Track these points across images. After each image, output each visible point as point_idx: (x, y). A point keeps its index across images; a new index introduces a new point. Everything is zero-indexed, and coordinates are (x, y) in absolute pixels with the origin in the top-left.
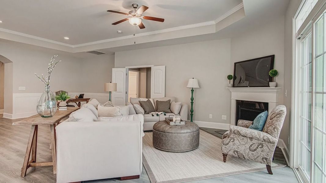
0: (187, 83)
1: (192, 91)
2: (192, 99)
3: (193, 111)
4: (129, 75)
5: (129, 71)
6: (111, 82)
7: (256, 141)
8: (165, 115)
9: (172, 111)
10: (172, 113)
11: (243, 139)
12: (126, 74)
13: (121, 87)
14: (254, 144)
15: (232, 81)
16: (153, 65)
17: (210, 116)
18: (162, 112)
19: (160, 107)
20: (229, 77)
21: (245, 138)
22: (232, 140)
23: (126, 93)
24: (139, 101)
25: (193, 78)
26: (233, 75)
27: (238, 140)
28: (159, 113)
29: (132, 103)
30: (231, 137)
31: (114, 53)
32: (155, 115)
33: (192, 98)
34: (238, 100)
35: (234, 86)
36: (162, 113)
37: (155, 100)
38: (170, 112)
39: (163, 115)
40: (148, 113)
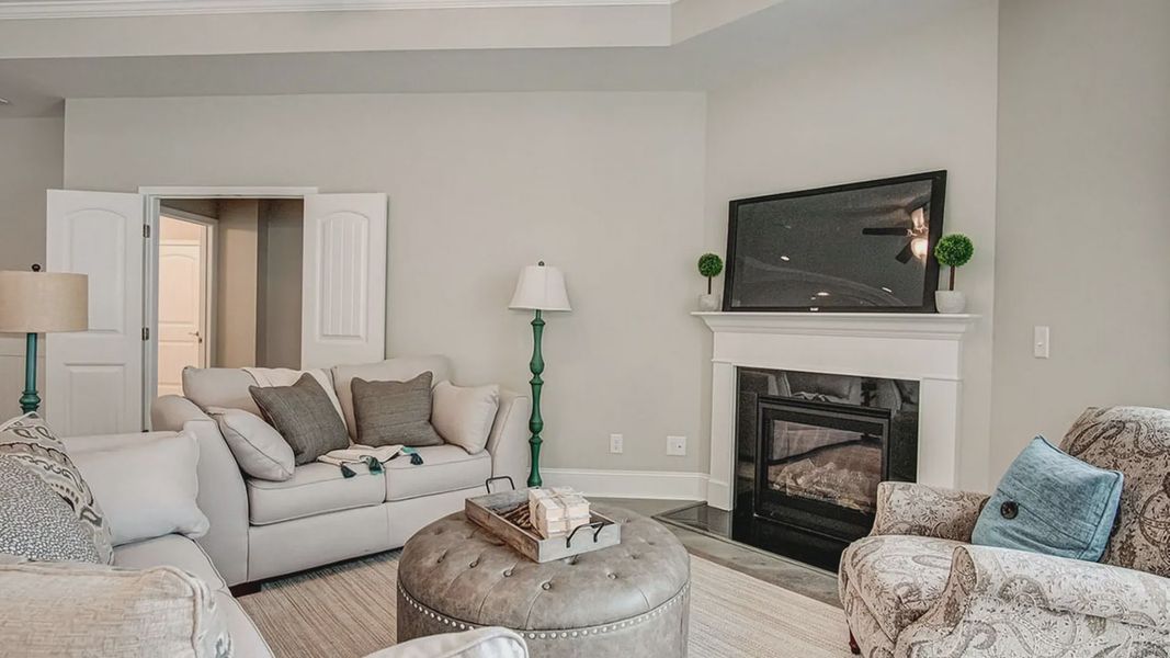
0: (511, 284)
1: (538, 325)
2: (537, 368)
3: (542, 424)
4: (161, 242)
5: (163, 220)
6: (36, 268)
7: (1126, 632)
8: (417, 461)
9: (444, 434)
10: (446, 442)
11: (1047, 627)
12: (146, 229)
13: (111, 299)
14: (1111, 648)
15: (719, 281)
16: (315, 189)
17: (613, 444)
18: (397, 448)
19: (380, 417)
20: (708, 266)
21: (1061, 620)
22: (982, 637)
23: (145, 337)
24: (252, 390)
25: (541, 264)
26: (723, 258)
27: (1016, 631)
28: (382, 454)
29: (203, 403)
30: (973, 618)
31: (64, 101)
32: (362, 470)
33: (537, 362)
34: (743, 368)
35: (727, 306)
36: (397, 455)
37: (345, 378)
38: (436, 439)
39: (405, 460)
40: (315, 460)
